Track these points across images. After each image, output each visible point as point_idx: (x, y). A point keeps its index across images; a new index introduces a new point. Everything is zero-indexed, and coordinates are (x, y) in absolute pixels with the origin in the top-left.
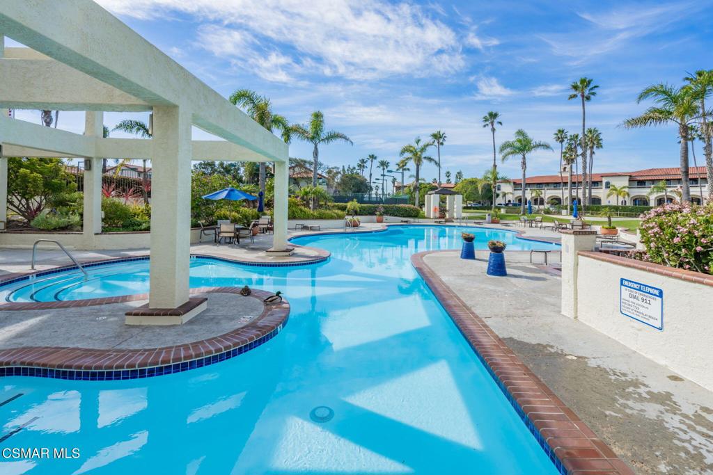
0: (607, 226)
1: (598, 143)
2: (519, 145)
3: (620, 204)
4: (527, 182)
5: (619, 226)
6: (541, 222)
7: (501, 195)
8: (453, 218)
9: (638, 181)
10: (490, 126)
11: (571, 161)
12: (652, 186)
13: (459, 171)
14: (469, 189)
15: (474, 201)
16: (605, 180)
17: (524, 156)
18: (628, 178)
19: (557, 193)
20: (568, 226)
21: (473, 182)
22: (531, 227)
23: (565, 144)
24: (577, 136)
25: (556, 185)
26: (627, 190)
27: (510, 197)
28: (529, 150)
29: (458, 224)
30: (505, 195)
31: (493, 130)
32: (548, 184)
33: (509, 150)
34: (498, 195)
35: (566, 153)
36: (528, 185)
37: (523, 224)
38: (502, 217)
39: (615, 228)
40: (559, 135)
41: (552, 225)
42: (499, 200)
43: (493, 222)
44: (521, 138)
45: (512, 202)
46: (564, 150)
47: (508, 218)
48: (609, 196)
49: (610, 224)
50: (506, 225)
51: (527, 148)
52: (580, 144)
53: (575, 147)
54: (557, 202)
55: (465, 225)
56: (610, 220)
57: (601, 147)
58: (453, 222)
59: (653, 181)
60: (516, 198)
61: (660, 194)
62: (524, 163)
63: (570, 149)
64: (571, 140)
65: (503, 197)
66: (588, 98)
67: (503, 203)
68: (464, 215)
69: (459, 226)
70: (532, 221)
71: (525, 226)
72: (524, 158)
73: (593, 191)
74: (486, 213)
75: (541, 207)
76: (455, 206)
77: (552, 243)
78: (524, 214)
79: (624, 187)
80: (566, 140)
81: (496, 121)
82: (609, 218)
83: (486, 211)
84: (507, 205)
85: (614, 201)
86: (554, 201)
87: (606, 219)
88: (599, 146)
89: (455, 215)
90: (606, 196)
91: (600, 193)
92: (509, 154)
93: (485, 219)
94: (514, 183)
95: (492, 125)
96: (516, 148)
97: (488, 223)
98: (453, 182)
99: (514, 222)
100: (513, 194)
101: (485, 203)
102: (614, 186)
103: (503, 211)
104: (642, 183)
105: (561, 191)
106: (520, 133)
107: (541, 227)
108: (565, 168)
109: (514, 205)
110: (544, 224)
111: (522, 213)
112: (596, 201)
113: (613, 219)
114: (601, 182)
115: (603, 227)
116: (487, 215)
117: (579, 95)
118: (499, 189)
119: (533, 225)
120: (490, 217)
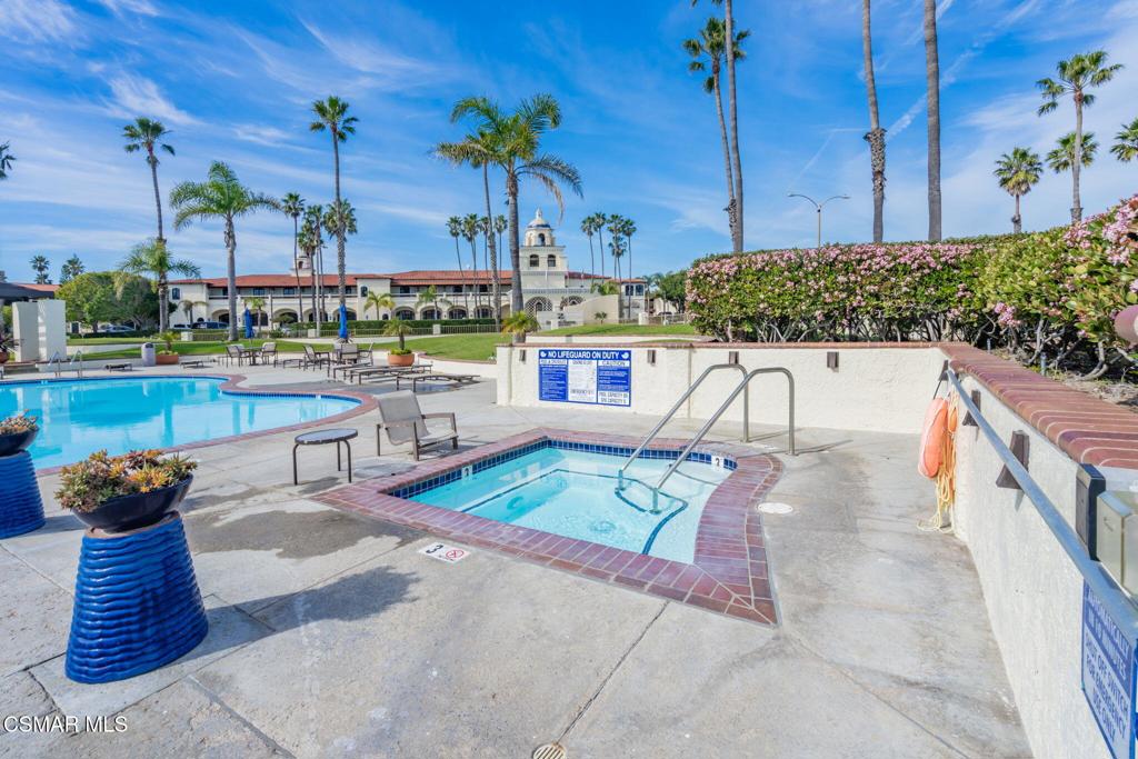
0: (400, 350)
1: (351, 225)
2: (216, 195)
3: (381, 319)
4: (238, 283)
5: (417, 349)
6: (275, 352)
7: (181, 307)
8: (38, 361)
9: (401, 287)
10: (144, 152)
11: (310, 250)
12: (418, 294)
13: (72, 258)
14: (98, 295)
15: (113, 321)
16: (360, 285)
17: (229, 220)
18: (389, 282)
19: (291, 304)
20: (333, 357)
21: (106, 279)
22: (254, 364)
23: (301, 221)
24: (319, 210)
25: (288, 290)
26: (388, 299)
27: (201, 312)
28: (241, 209)
29: (52, 376)
30: (189, 306)
31: (153, 162)
32: (273, 288)
33: (193, 203)
34: (172, 308)
35: (303, 235)
36: (240, 289)
37: (236, 360)
38: (185, 350)
39: (409, 352)
40: (290, 203)
41: (301, 356)
42: (179, 317)
43: (161, 362)
44: (220, 180)
45: (206, 321)
46: (299, 231)
47: (199, 350)
48: (366, 307)
49: (403, 347)
50: (196, 365)
51: (235, 204)
52: (325, 222)
53: (317, 227)
54: (289, 318)
55: (74, 375)
56: (402, 340)
57: (356, 231)
58: (37, 370)
59: (418, 287)
60: (214, 314)
61: (429, 304)
62: (230, 235)
63: (310, 230)
64: (310, 213)
65: (186, 311)
66: (342, 137)
67: (186, 322)
68: (72, 351)
69: (51, 381)
70: (254, 351)
71: (240, 364)
72: (230, 224)
73: (348, 300)
74: (142, 346)
75: (264, 329)
76: (42, 330)
77: (314, 396)
78: (235, 340)
79: (386, 295)
80: (302, 213)
81: (158, 143)
82: (401, 336)
83: (144, 339)
84: (194, 326)
85: (372, 315)
86: (287, 317)
87: (397, 339)
88: (353, 230)
89: (44, 353)
90: (363, 308)
91: (356, 304)
92: (195, 211)
93: (139, 356)
94: (209, 286)
95: (151, 150)
96: (212, 200)
97: (149, 364)
98: (56, 282)
99: (215, 357)
100: (207, 305)
101: (144, 324)
102: (372, 293)
103: (186, 337)
104: (406, 290)
105: (298, 301)
106: (218, 168)
107: (275, 363)
108: (301, 263)
109: (211, 325)
110: (281, 357)
111: (230, 338)
112: (350, 315)
113: (406, 338)
114: (356, 286)
115: (393, 353)
116: (143, 346)
117: (328, 126)
118: (176, 296)
119: (259, 360)
120: (153, 350)
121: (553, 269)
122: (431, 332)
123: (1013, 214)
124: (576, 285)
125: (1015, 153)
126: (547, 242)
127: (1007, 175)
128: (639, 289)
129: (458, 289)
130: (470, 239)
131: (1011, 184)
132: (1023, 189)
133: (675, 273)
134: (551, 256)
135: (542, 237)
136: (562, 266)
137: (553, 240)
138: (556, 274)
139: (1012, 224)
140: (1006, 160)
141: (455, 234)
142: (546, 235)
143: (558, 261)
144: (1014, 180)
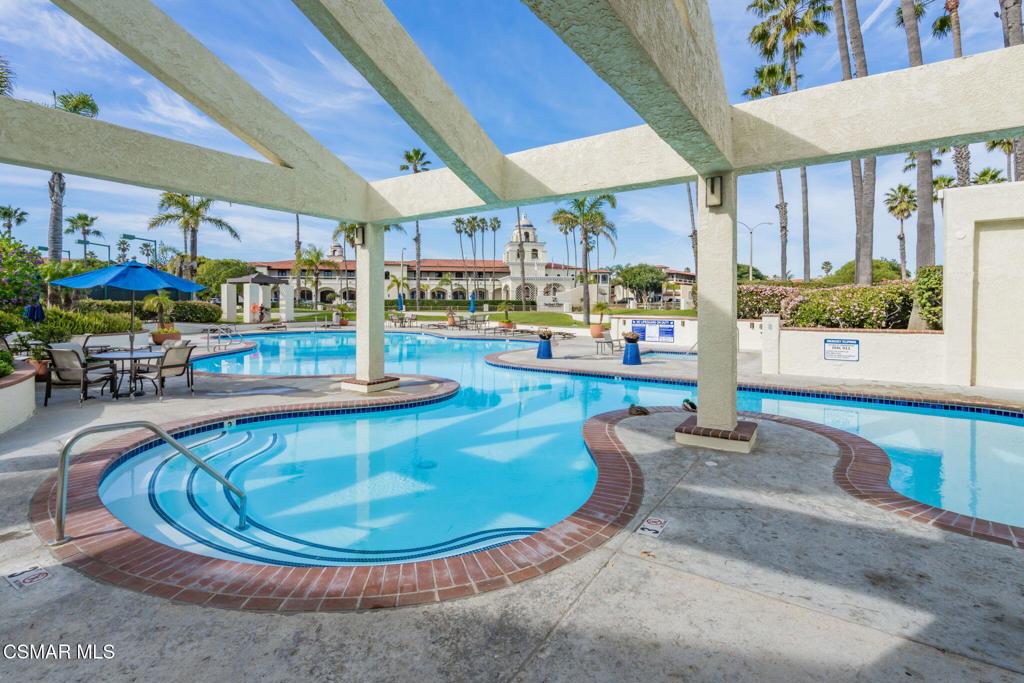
0: (505, 320)
6: (416, 320)
18: (406, 268)
22: (403, 327)
26: (405, 281)
48: (390, 288)
49: (507, 318)
56: (507, 314)
79: (404, 278)
85: (393, 294)
89: (284, 316)
90: (386, 288)
94: (269, 268)
102: (394, 277)
108: (335, 251)
115: (502, 322)
119: (407, 324)
121: (535, 261)
122: (482, 310)
123: (899, 233)
124: (553, 273)
125: (899, 188)
126: (531, 238)
127: (895, 204)
128: (604, 278)
129: (459, 275)
130: (470, 236)
131: (896, 211)
132: (906, 215)
133: (633, 265)
134: (534, 250)
135: (527, 235)
136: (543, 258)
137: (535, 237)
138: (539, 265)
139: (898, 241)
140: (893, 193)
141: (460, 232)
142: (531, 233)
143: (540, 254)
144: (898, 208)
